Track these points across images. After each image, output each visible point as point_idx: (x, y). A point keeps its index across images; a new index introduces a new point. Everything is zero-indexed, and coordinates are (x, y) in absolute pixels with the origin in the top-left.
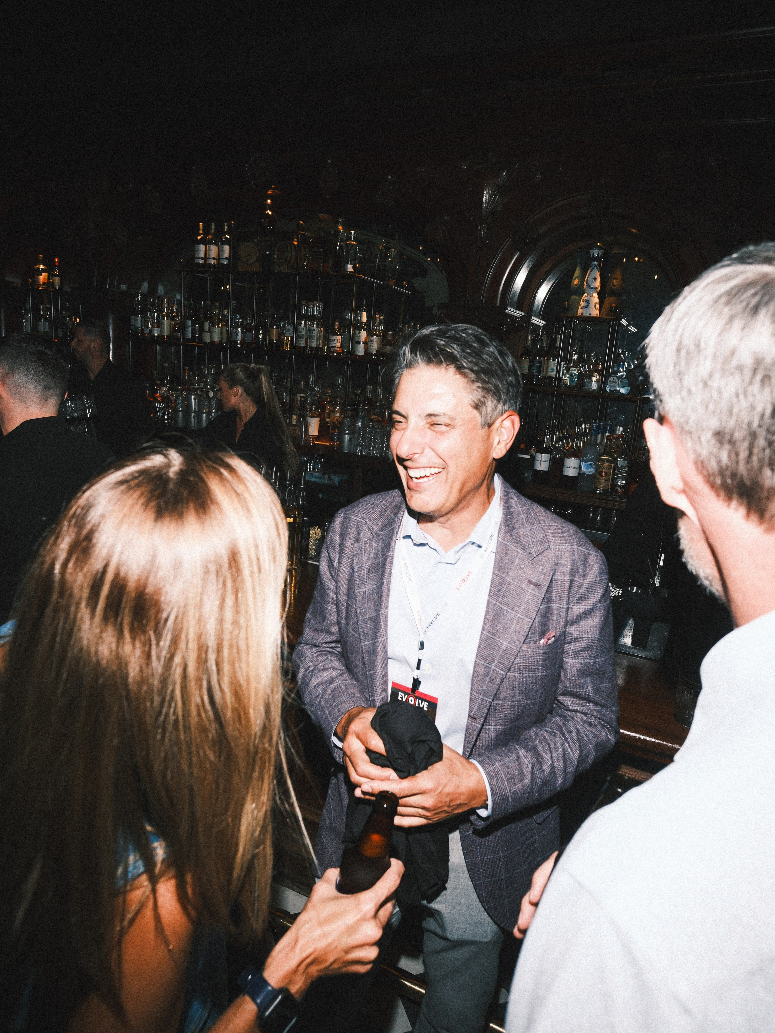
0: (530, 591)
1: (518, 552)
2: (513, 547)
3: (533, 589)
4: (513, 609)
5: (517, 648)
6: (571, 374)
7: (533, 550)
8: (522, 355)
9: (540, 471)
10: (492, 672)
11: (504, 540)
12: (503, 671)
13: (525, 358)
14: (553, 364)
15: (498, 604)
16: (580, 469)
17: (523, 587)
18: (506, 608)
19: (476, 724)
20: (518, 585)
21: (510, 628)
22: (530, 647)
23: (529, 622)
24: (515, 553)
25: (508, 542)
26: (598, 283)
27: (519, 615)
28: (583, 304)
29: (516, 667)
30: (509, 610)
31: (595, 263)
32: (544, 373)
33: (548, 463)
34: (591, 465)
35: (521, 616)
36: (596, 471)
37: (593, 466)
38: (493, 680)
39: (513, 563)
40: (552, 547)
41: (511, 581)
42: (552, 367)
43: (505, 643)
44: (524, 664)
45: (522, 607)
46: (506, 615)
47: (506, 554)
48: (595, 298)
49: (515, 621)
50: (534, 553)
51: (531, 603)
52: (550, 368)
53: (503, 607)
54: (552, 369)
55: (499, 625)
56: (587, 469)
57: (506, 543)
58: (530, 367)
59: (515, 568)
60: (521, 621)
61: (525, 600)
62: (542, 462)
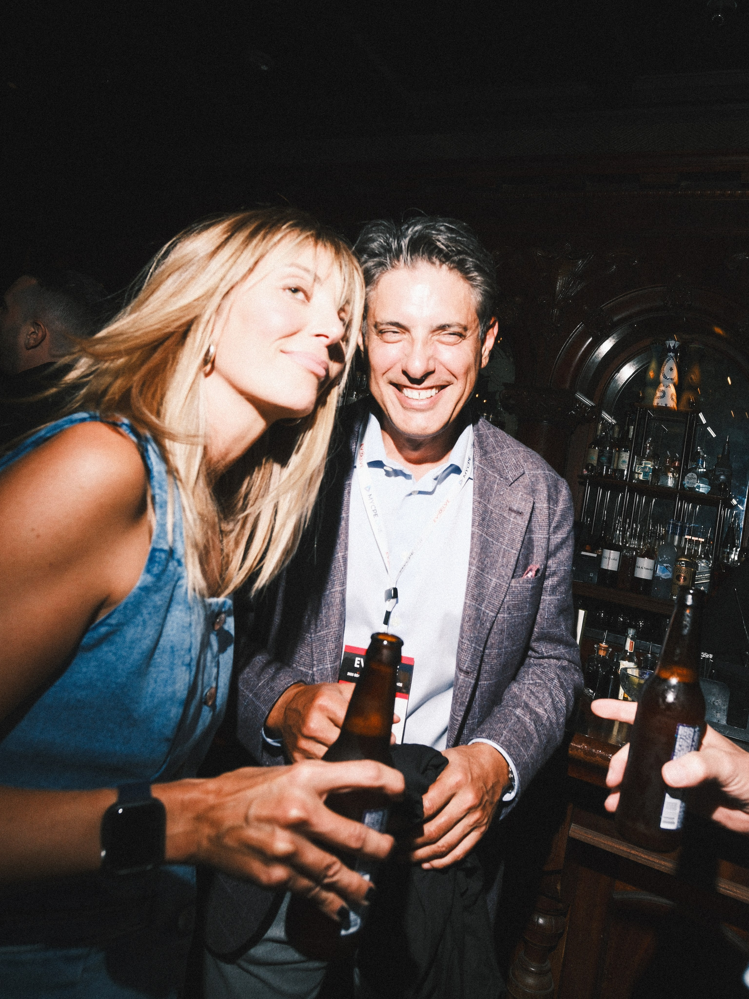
0: (512, 519)
1: (495, 477)
2: (490, 472)
3: (515, 518)
4: (497, 540)
5: (507, 583)
6: (645, 467)
7: (509, 475)
8: (591, 444)
9: (607, 570)
10: (482, 615)
11: (481, 464)
12: (492, 612)
13: (595, 448)
14: (625, 456)
15: (483, 534)
16: (654, 571)
17: (505, 515)
18: (491, 540)
19: (470, 680)
20: (500, 513)
21: (497, 561)
22: (519, 583)
23: (515, 554)
24: (492, 478)
25: (484, 466)
26: (675, 374)
27: (504, 547)
28: (659, 394)
29: (506, 607)
30: (494, 542)
31: (671, 354)
32: (615, 465)
33: (617, 562)
34: (667, 567)
35: (506, 548)
36: (673, 574)
37: (670, 569)
38: (483, 624)
39: (492, 489)
40: (526, 472)
41: (492, 509)
42: (624, 459)
43: (494, 580)
44: (514, 602)
45: (506, 538)
46: (492, 548)
47: (485, 479)
48: (672, 390)
49: (501, 553)
50: (510, 479)
51: (514, 533)
52: (621, 460)
53: (488, 538)
54: (624, 462)
55: (487, 559)
56: (663, 572)
57: (483, 467)
58: (599, 457)
59: (495, 495)
60: (507, 553)
61: (509, 530)
62: (610, 560)
